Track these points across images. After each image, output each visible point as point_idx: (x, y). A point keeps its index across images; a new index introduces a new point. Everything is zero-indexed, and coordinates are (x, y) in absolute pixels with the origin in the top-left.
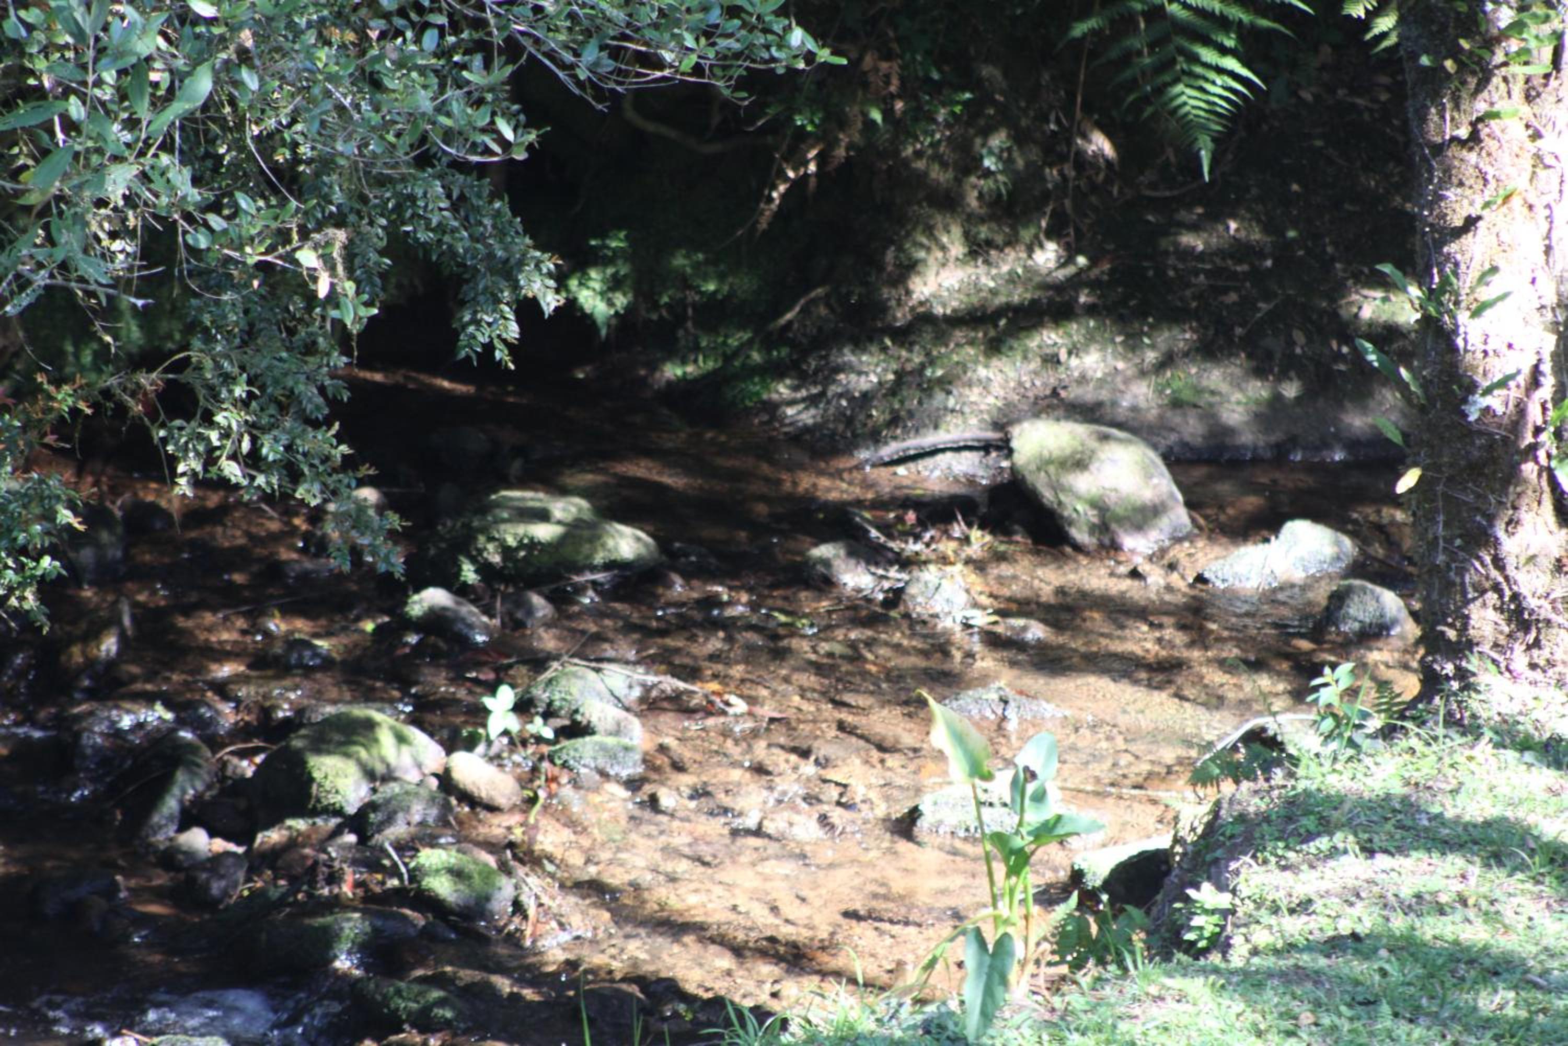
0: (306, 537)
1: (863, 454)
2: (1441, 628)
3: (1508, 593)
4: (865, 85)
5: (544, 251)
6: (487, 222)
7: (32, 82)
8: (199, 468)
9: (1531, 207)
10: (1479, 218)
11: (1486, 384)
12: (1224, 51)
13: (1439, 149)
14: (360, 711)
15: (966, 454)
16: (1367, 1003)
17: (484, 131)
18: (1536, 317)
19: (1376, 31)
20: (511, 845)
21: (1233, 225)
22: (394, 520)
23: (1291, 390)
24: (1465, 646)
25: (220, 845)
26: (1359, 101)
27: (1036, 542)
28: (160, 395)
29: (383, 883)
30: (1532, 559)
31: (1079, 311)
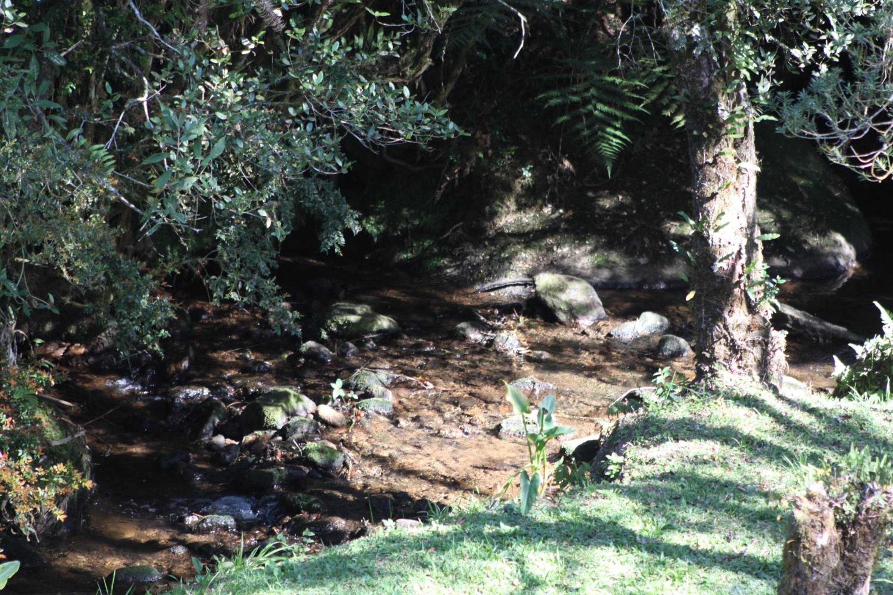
0: (261, 321)
1: (477, 287)
2: (704, 353)
3: (729, 339)
4: (477, 144)
5: (354, 210)
6: (332, 198)
7: (156, 145)
8: (222, 295)
9: (737, 189)
10: (717, 193)
11: (719, 258)
12: (616, 129)
13: (701, 167)
14: (281, 389)
15: (518, 287)
16: (676, 498)
17: (330, 162)
18: (739, 232)
19: (675, 121)
20: (342, 441)
21: (620, 197)
22: (297, 314)
23: (642, 261)
24: (713, 360)
25: (229, 441)
26: (669, 149)
27: (546, 320)
28: (206, 266)
29: (292, 456)
30: (739, 326)
31: (561, 231)
